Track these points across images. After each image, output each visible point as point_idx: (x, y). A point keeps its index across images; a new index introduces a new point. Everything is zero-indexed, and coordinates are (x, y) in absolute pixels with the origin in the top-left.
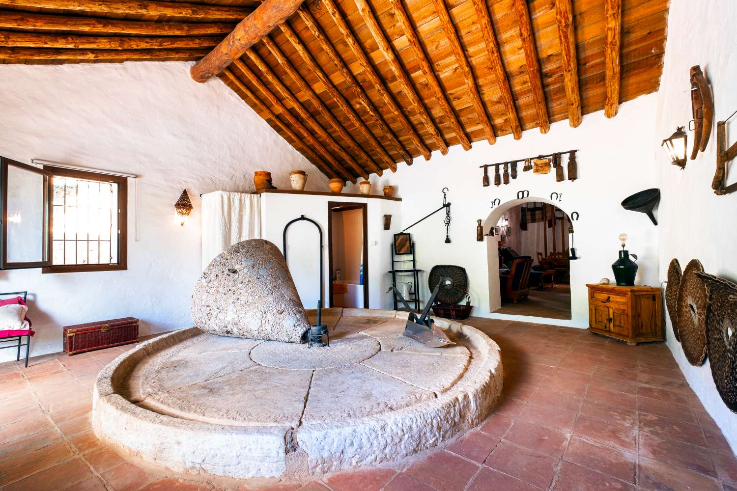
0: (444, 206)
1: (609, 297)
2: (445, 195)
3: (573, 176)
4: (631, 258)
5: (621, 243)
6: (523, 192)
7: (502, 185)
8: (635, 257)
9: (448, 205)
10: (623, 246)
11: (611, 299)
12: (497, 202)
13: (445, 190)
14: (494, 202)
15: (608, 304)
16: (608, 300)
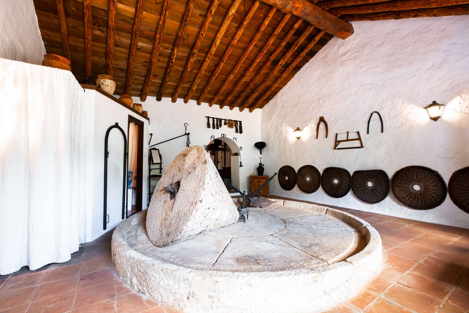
0: (186, 134)
1: (260, 180)
2: (186, 127)
3: (241, 132)
4: (262, 166)
5: (260, 160)
6: (224, 134)
7: (216, 129)
8: (263, 165)
9: (189, 134)
10: (261, 161)
11: (260, 181)
12: (213, 137)
13: (186, 125)
14: (212, 137)
15: (260, 183)
16: (259, 181)
